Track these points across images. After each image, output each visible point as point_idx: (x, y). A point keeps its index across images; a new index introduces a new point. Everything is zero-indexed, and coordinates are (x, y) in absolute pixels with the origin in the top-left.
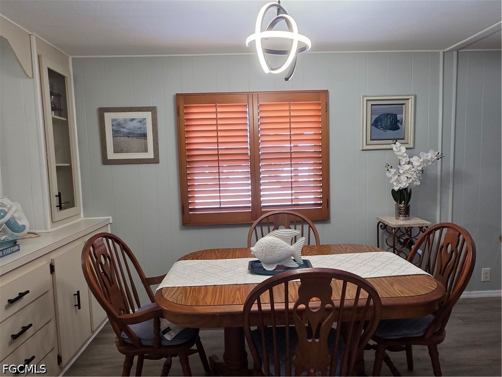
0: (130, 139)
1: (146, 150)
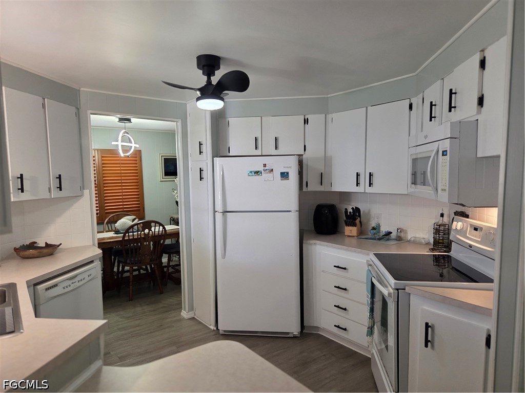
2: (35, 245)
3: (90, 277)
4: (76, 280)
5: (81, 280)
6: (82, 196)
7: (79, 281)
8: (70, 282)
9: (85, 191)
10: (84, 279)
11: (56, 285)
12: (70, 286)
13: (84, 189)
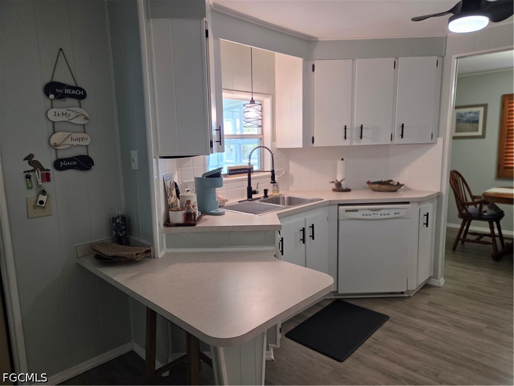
0: (468, 124)
1: (477, 130)
2: (391, 183)
3: (397, 216)
4: (379, 212)
5: (385, 215)
6: (435, 143)
7: (381, 215)
8: (371, 213)
9: (439, 139)
10: (388, 214)
11: (356, 211)
12: (370, 215)
13: (438, 136)
